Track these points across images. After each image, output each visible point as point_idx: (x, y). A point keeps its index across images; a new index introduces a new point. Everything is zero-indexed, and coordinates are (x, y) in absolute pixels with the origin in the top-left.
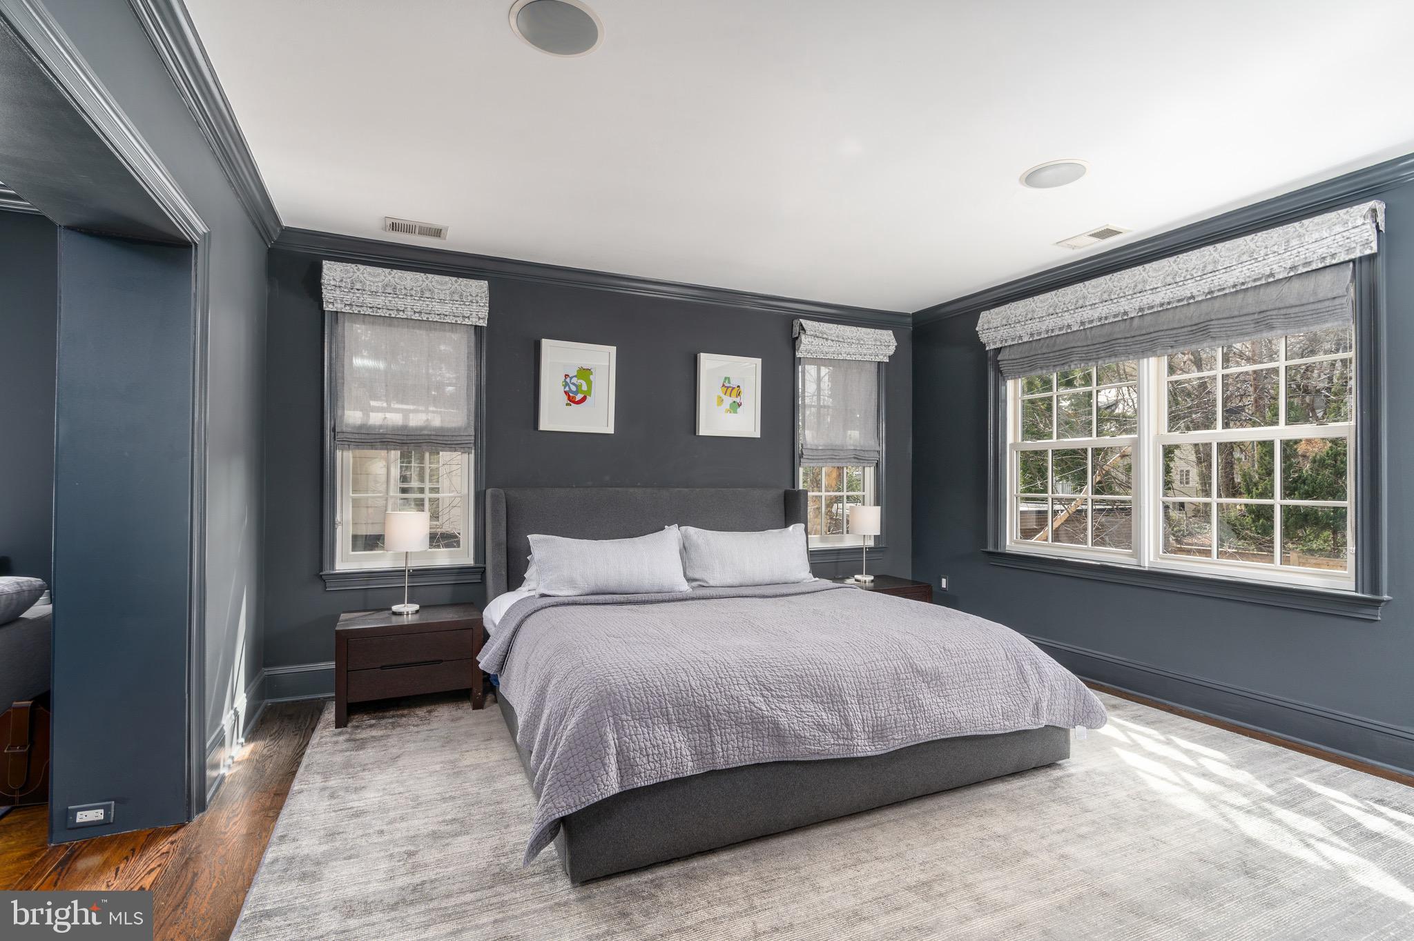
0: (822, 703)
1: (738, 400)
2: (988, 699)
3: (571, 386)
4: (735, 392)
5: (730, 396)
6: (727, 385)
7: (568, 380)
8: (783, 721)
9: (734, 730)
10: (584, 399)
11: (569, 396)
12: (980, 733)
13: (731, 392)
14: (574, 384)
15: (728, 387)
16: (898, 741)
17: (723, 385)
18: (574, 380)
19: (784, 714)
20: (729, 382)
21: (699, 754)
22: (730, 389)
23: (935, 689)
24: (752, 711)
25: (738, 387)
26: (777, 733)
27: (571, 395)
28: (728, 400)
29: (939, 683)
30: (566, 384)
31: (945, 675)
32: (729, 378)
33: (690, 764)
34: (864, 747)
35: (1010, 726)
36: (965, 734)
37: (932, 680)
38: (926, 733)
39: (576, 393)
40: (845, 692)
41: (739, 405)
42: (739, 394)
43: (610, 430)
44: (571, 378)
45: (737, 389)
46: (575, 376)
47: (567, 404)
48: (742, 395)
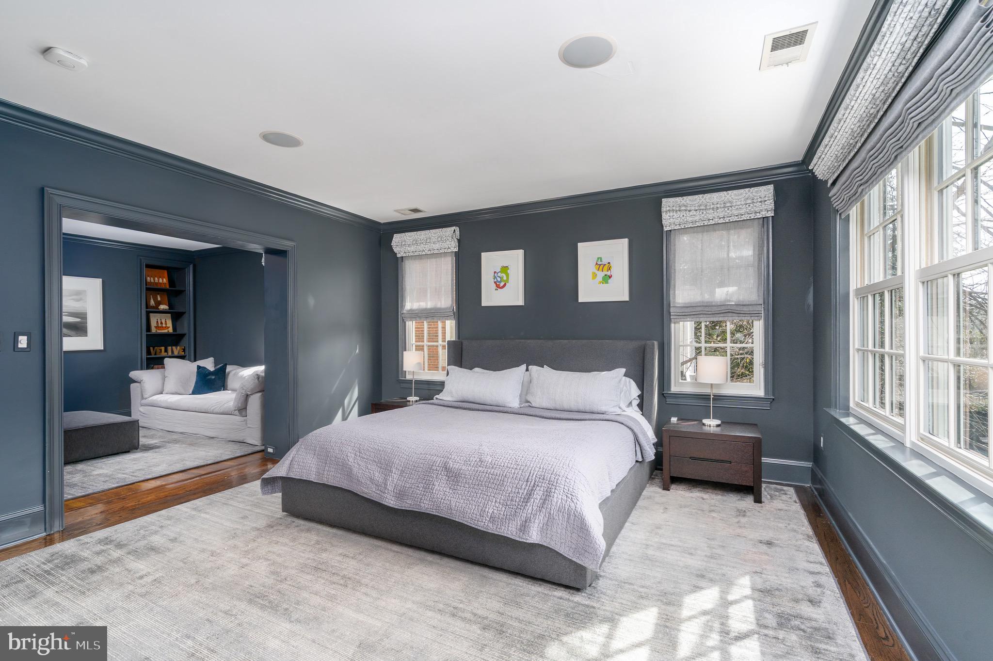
0: (381, 468)
1: (609, 273)
2: (484, 503)
3: (498, 278)
4: (606, 268)
5: (602, 271)
6: (599, 263)
7: (496, 275)
8: (355, 470)
9: (335, 467)
10: (505, 285)
11: (497, 285)
12: (466, 523)
13: (603, 267)
14: (499, 277)
15: (600, 265)
16: (407, 504)
17: (597, 264)
18: (499, 274)
19: (358, 466)
20: (601, 261)
21: (318, 474)
22: (602, 266)
23: (451, 483)
24: (345, 460)
25: (609, 263)
26: (349, 474)
27: (498, 283)
28: (601, 275)
29: (455, 480)
30: (495, 277)
31: (463, 476)
32: (601, 258)
33: (314, 476)
34: (390, 501)
35: (492, 529)
36: (454, 519)
37: (452, 476)
38: (426, 506)
39: (500, 282)
40: (394, 466)
41: (610, 277)
42: (609, 269)
43: (521, 302)
44: (497, 273)
45: (607, 265)
46: (500, 272)
47: (496, 290)
48: (612, 269)
